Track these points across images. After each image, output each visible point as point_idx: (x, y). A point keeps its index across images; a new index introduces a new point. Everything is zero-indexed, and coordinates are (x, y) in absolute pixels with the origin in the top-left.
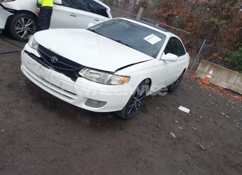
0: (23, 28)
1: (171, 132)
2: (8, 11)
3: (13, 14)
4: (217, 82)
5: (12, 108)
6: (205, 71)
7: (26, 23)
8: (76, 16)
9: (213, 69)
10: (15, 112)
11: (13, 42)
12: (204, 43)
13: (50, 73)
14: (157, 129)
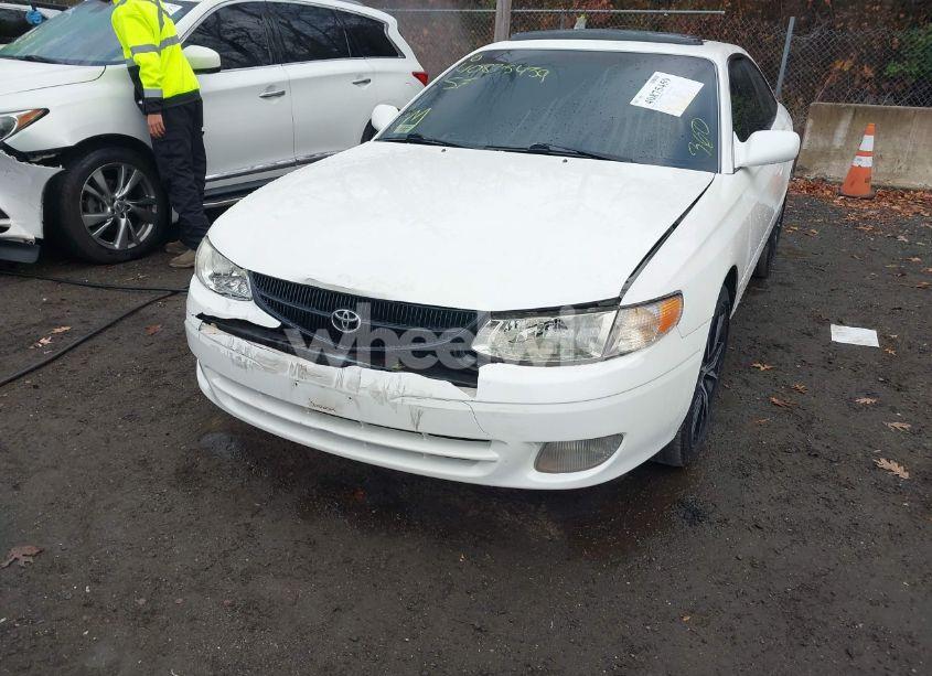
0: (109, 209)
1: (878, 456)
2: (38, 163)
3: (60, 168)
4: (899, 176)
5: (246, 576)
6: (838, 142)
7: (114, 188)
8: (283, 93)
9: (871, 126)
10: (270, 587)
11: (92, 276)
12: (789, 35)
13: (357, 384)
14: (818, 466)
